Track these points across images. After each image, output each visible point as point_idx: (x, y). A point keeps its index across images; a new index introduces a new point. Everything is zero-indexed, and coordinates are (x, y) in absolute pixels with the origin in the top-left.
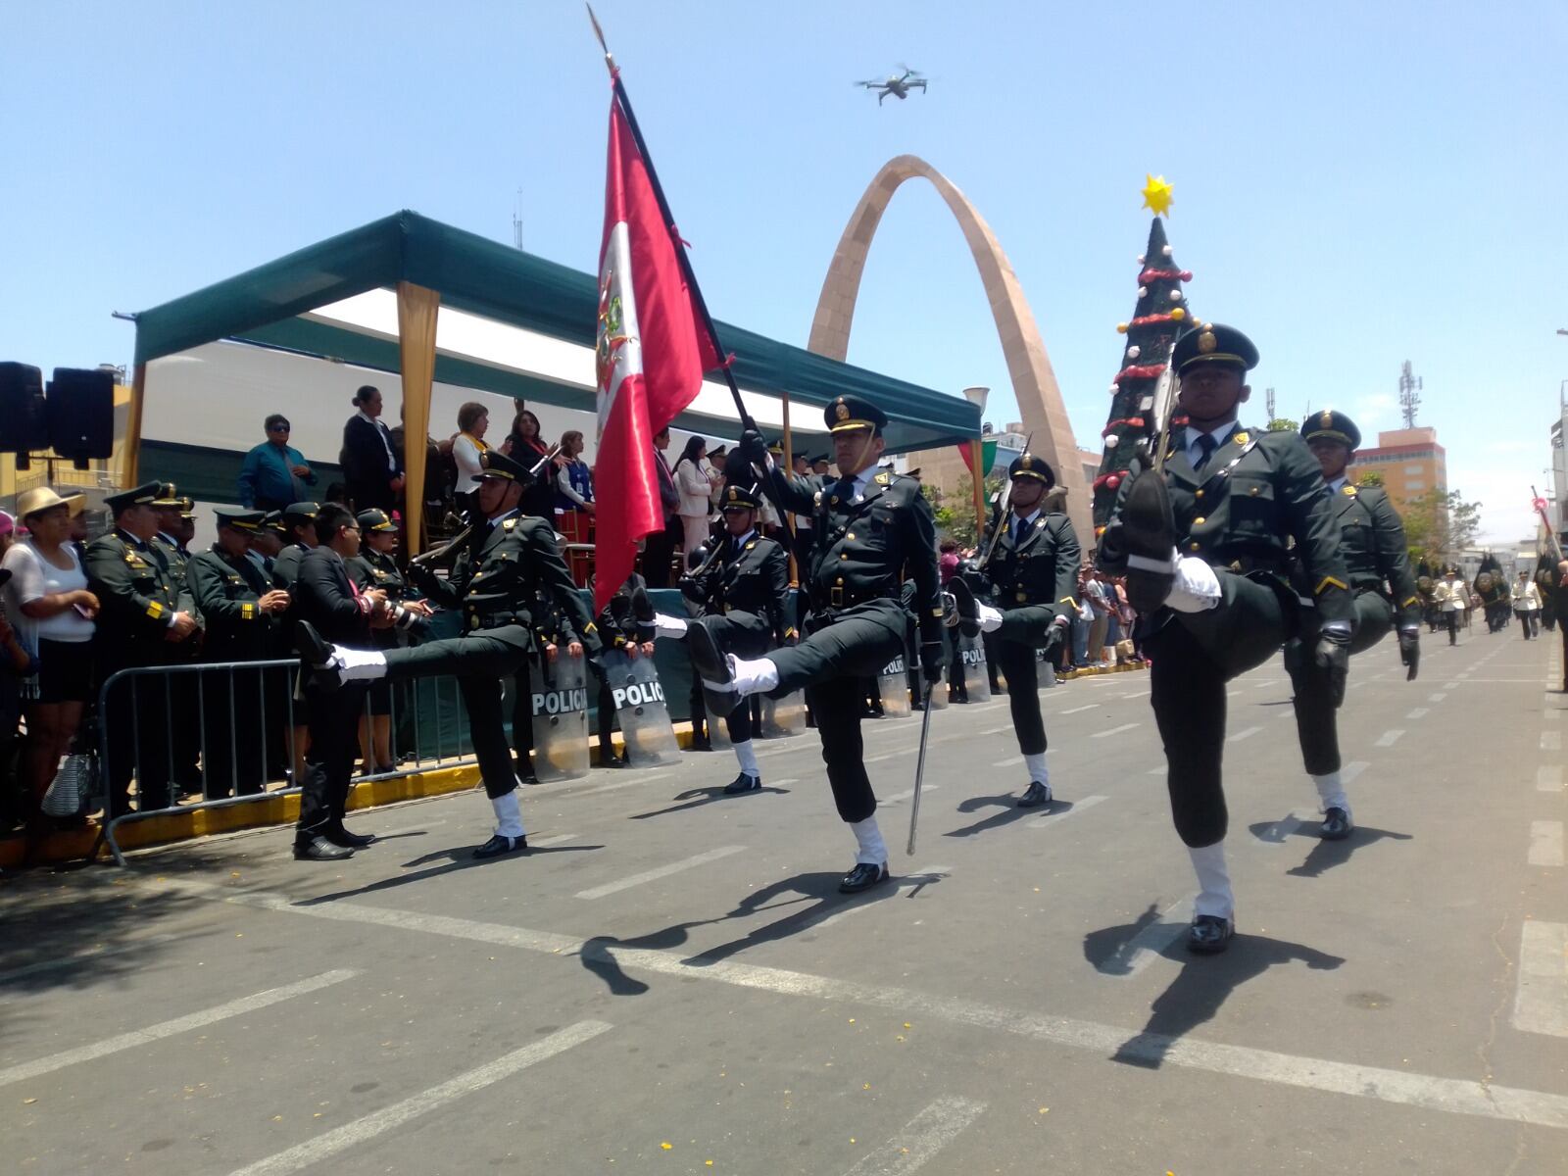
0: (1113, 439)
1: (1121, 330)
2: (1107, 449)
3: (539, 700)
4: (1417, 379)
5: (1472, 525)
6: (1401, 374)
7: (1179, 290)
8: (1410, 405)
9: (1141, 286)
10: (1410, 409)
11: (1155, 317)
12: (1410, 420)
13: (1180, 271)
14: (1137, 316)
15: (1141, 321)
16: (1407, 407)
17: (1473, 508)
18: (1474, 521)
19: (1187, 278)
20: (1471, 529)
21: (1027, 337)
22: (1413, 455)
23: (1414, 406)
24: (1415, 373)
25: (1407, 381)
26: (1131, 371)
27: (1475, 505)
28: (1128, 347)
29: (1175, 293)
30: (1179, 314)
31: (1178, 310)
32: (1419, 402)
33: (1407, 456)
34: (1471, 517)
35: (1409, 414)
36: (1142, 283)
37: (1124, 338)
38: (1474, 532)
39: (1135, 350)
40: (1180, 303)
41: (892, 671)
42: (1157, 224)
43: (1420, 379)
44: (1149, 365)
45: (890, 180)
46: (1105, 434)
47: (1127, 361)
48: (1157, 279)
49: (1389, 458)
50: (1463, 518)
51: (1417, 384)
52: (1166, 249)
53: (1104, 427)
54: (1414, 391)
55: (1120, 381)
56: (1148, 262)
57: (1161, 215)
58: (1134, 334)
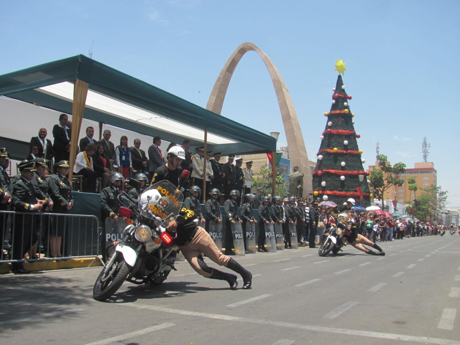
0: (320, 157)
1: (325, 115)
2: (318, 160)
3: (108, 236)
4: (428, 144)
5: (444, 199)
6: (423, 142)
7: (347, 102)
8: (425, 153)
9: (333, 100)
10: (425, 155)
11: (338, 112)
12: (425, 159)
13: (347, 95)
14: (331, 111)
15: (333, 112)
16: (424, 154)
17: (445, 193)
18: (445, 198)
19: (350, 98)
20: (444, 201)
21: (291, 114)
22: (426, 172)
23: (427, 154)
24: (428, 143)
25: (425, 144)
26: (329, 131)
27: (446, 192)
28: (328, 122)
29: (345, 104)
30: (347, 111)
31: (346, 110)
32: (429, 153)
33: (424, 172)
34: (445, 196)
35: (425, 157)
36: (334, 98)
37: (327, 118)
38: (445, 202)
39: (330, 123)
40: (347, 107)
41: (239, 238)
42: (340, 77)
43: (429, 144)
44: (335, 129)
45: (242, 51)
46: (318, 155)
47: (327, 127)
48: (339, 97)
49: (417, 172)
50: (441, 197)
51: (428, 146)
52: (343, 87)
53: (317, 152)
54: (427, 148)
55: (324, 134)
56: (336, 91)
57: (341, 74)
58: (330, 117)
